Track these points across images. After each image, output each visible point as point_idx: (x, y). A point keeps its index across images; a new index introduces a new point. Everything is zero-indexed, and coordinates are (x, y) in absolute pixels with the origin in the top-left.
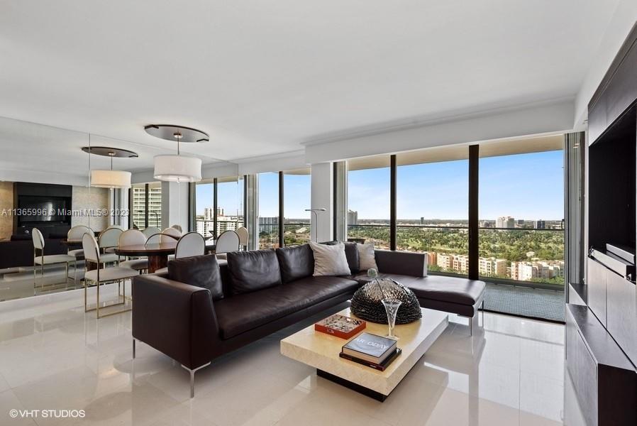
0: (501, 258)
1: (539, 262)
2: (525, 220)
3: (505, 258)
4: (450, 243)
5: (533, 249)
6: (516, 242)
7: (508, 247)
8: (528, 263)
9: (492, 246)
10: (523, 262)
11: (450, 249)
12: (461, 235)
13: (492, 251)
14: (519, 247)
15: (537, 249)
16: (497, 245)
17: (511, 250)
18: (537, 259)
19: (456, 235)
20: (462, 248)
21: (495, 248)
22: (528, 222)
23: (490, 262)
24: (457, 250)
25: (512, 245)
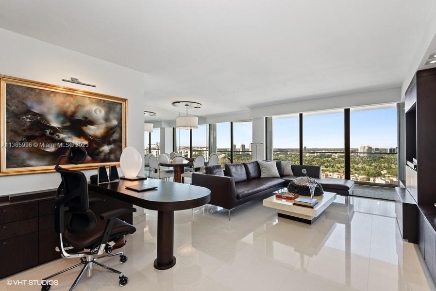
0: (363, 174)
1: (390, 178)
2: (380, 148)
3: (365, 175)
4: (326, 164)
5: (386, 168)
6: (373, 164)
7: (367, 167)
8: (383, 178)
9: (356, 166)
10: (379, 178)
11: (325, 169)
12: (333, 159)
13: (356, 170)
14: (376, 167)
15: (389, 168)
16: (360, 166)
17: (370, 169)
18: (390, 175)
19: (330, 159)
20: (334, 168)
21: (358, 167)
22: (382, 150)
23: (355, 178)
24: (331, 169)
25: (370, 166)
